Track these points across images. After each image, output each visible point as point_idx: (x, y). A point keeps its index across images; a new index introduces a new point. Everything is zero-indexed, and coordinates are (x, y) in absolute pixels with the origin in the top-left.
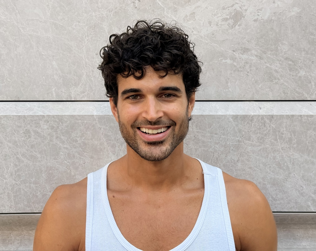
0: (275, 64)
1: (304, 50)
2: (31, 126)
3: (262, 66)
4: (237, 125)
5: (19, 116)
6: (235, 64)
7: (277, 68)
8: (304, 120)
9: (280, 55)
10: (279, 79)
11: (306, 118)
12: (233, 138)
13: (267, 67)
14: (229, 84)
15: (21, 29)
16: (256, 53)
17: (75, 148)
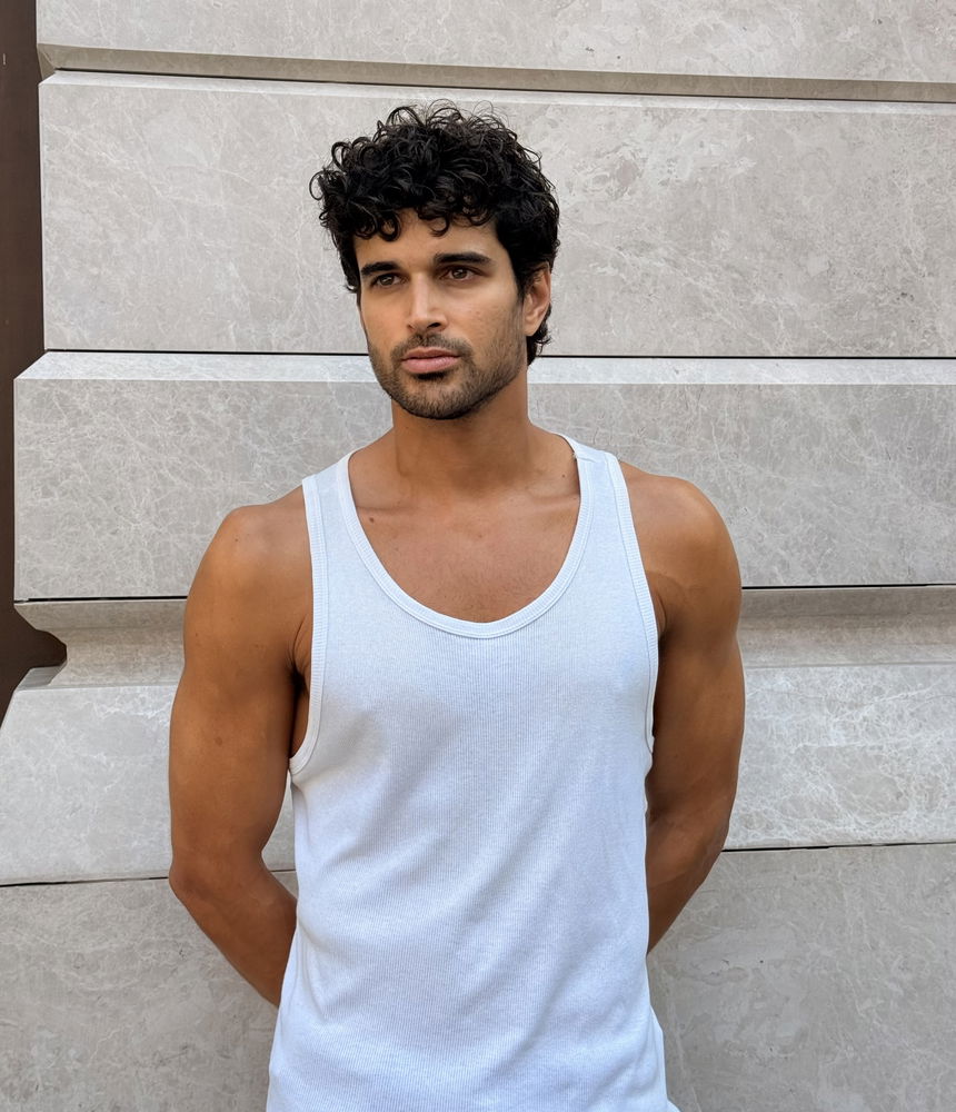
0: (706, 279)
1: (764, 250)
2: (189, 405)
3: (678, 283)
4: (630, 407)
5: (163, 383)
6: (623, 276)
7: (709, 288)
8: (764, 396)
9: (716, 258)
10: (713, 312)
11: (769, 391)
12: (622, 434)
13: (690, 284)
14: (611, 321)
15: (156, 188)
16: (666, 254)
17: (287, 454)
